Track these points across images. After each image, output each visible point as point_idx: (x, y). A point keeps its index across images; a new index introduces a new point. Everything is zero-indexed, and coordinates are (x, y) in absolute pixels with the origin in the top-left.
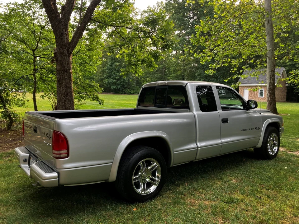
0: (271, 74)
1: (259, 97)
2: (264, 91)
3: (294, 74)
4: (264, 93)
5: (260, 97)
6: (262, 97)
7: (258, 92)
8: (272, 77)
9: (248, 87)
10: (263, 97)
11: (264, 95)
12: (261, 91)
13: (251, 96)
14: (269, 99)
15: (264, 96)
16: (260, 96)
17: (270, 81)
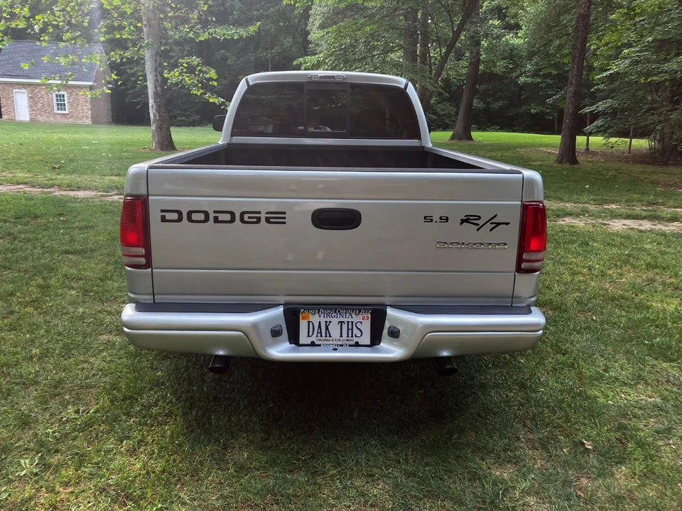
0: (156, 60)
1: (56, 111)
2: (66, 98)
3: (186, 65)
4: (66, 102)
5: (60, 112)
6: (63, 112)
7: (52, 101)
8: (159, 69)
9: (24, 85)
10: (66, 112)
11: (66, 107)
12: (60, 97)
13: (35, 109)
14: (158, 118)
15: (69, 109)
16: (58, 109)
17: (156, 76)
